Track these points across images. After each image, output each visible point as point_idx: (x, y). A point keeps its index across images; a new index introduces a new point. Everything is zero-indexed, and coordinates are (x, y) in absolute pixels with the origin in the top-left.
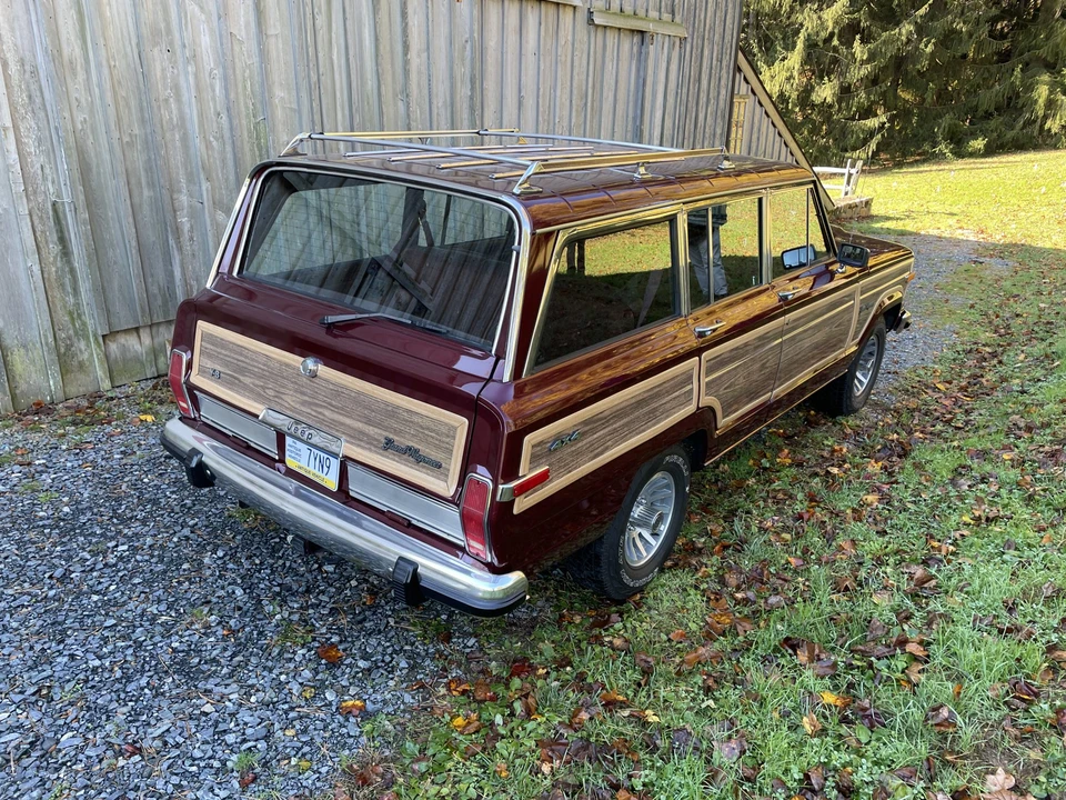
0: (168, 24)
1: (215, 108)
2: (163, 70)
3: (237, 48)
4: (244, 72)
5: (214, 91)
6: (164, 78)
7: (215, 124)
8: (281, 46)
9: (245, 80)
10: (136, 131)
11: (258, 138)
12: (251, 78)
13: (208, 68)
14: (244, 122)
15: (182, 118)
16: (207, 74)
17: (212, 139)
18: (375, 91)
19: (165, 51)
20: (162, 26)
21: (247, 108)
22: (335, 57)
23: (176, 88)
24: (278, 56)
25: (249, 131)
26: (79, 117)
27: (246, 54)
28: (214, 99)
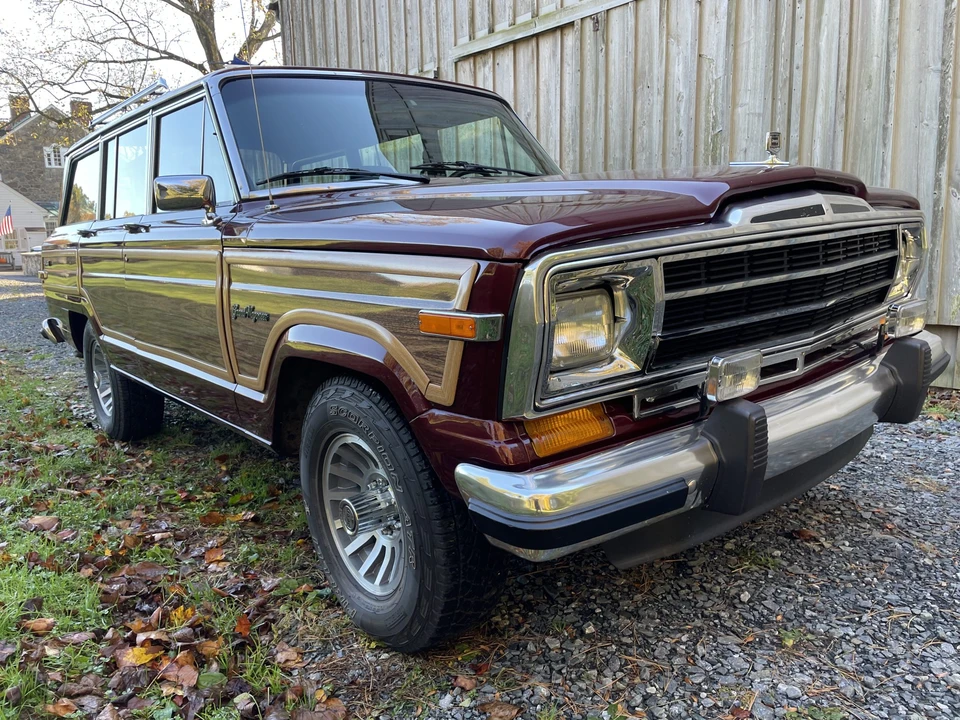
0: (651, 64)
1: (678, 128)
2: (643, 103)
3: (705, 68)
4: (710, 87)
5: (679, 112)
6: (643, 109)
7: (675, 142)
8: (752, 51)
9: (709, 96)
10: (617, 155)
11: (714, 149)
12: (716, 92)
13: (676, 94)
14: (702, 136)
15: (650, 140)
16: (675, 99)
17: (671, 155)
18: (883, 68)
19: (646, 88)
20: (647, 67)
21: (707, 122)
22: (823, 44)
23: (650, 116)
24: (748, 62)
25: (706, 144)
26: (587, 150)
27: (716, 70)
28: (678, 120)
